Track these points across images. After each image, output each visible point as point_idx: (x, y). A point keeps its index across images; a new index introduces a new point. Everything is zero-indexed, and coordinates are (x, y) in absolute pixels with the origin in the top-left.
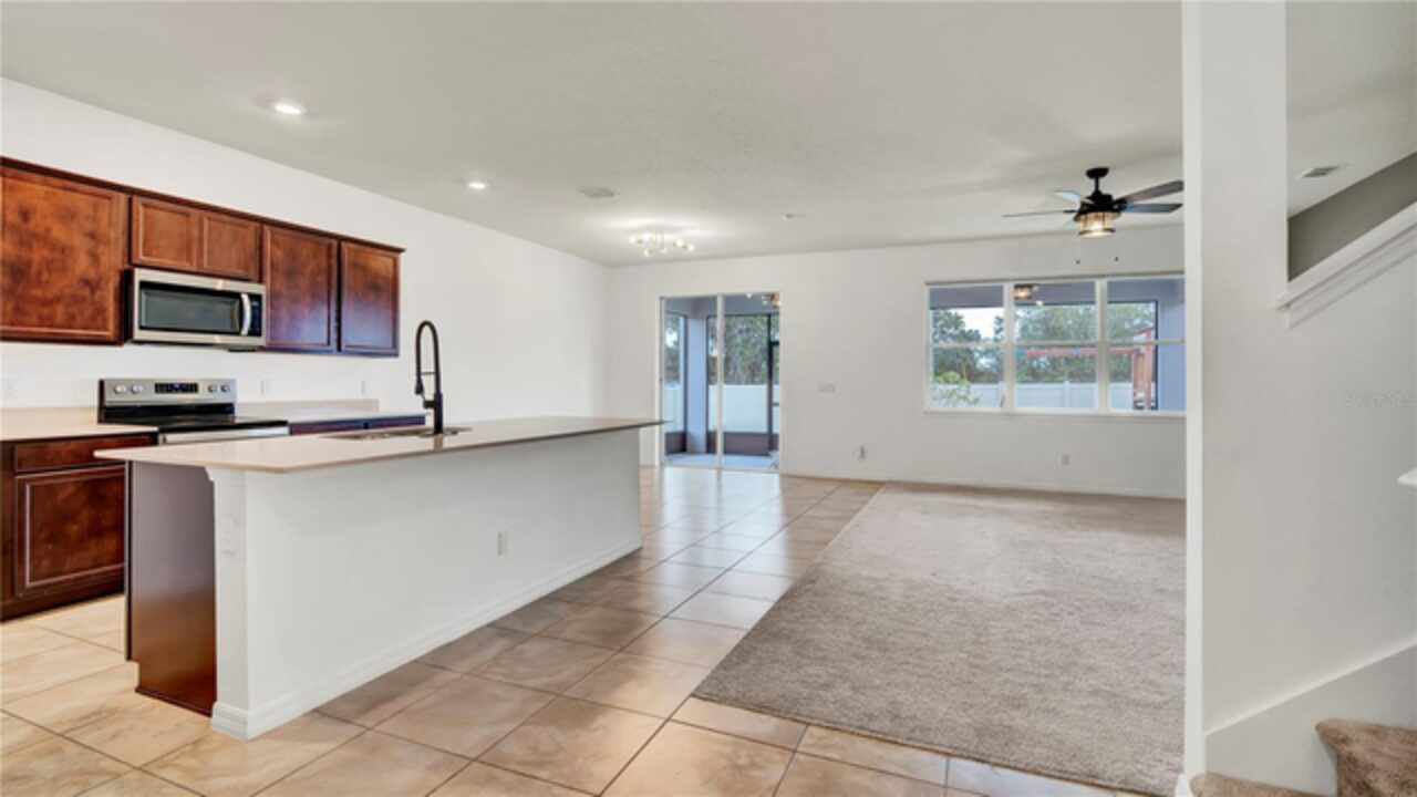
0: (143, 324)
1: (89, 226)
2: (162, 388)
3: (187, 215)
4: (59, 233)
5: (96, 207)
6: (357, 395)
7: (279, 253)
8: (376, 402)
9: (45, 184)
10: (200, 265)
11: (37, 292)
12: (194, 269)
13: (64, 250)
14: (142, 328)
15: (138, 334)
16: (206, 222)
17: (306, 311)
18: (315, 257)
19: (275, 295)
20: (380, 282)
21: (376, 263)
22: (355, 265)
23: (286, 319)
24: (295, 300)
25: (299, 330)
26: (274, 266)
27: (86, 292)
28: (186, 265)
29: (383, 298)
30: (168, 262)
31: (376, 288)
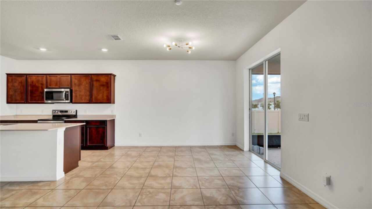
1: (41, 82)
2: (61, 111)
4: (37, 85)
5: (42, 79)
7: (76, 81)
10: (59, 86)
11: (34, 95)
13: (38, 87)
14: (46, 100)
17: (83, 94)
18: (85, 80)
19: (76, 91)
20: (104, 84)
21: (103, 79)
22: (97, 81)
23: (78, 96)
24: (80, 91)
25: (81, 98)
26: (75, 84)
27: (41, 94)
28: (57, 87)
29: (105, 88)
30: (54, 87)
31: (103, 85)
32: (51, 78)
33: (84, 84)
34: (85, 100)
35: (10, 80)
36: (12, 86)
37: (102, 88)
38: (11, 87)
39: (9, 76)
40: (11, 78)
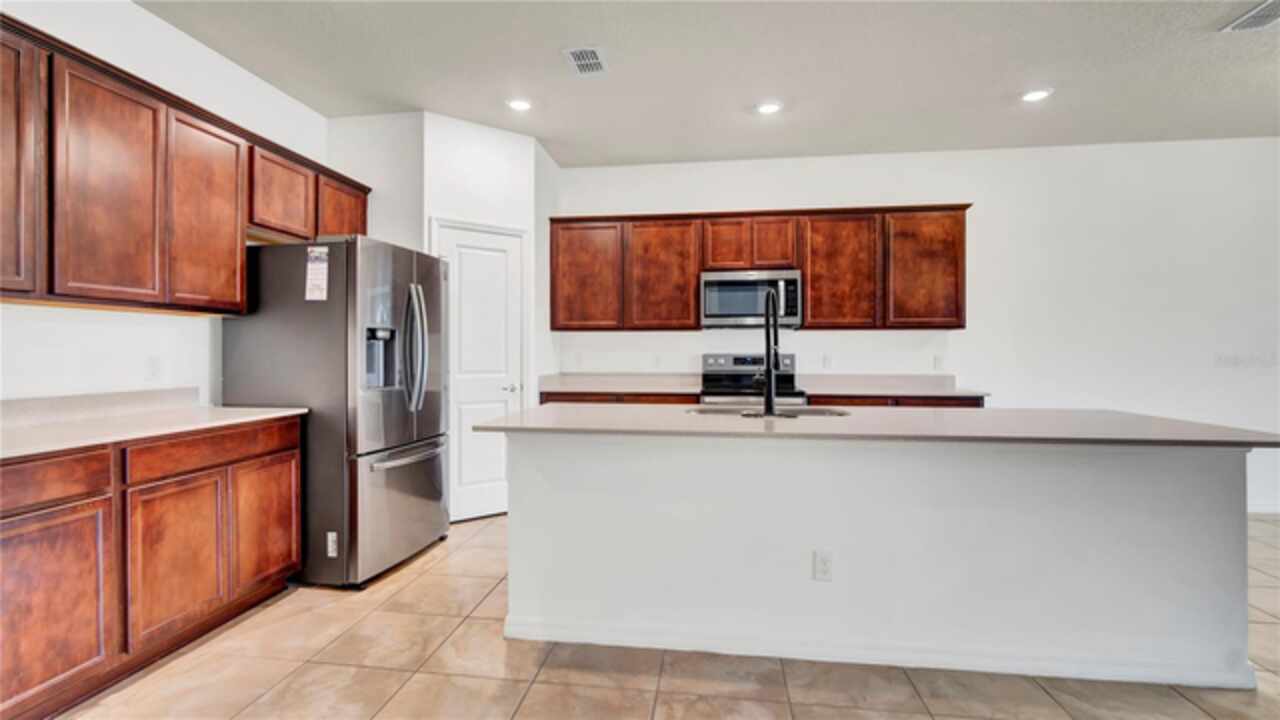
0: (708, 313)
1: (679, 248)
2: (739, 360)
3: (739, 224)
4: (663, 256)
5: (683, 234)
6: (929, 370)
7: (819, 239)
8: (953, 378)
9: (655, 226)
10: (752, 262)
11: (652, 298)
12: (748, 266)
13: (666, 267)
14: (707, 316)
15: (704, 321)
16: (756, 227)
17: (847, 289)
18: (856, 235)
19: (816, 278)
20: (937, 247)
21: (930, 228)
22: (903, 235)
23: (826, 298)
24: (836, 280)
25: (840, 307)
26: (814, 252)
27: (678, 294)
28: (741, 264)
29: (941, 264)
30: (728, 264)
31: (931, 255)
32: (716, 228)
33: (849, 250)
34: (854, 316)
35: (562, 243)
36: (570, 264)
37: (925, 265)
38: (566, 268)
39: (560, 225)
40: (567, 234)
